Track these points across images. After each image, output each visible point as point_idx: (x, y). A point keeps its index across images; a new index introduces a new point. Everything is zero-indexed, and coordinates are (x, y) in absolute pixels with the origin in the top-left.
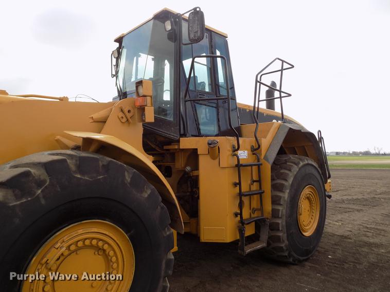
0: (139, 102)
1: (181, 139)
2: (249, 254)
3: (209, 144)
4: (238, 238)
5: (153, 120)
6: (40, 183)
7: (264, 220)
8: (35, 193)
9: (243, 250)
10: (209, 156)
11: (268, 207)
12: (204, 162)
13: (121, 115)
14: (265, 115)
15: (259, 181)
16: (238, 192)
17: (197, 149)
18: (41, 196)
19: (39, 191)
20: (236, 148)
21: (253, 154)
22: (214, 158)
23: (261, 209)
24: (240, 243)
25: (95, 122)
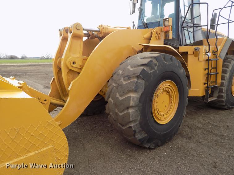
0: (166, 29)
1: (180, 47)
2: (210, 102)
3: (195, 49)
4: (205, 95)
5: (172, 38)
6: (156, 65)
7: (217, 87)
8: (155, 68)
9: (207, 100)
10: (193, 55)
11: (219, 81)
12: (191, 58)
13: (156, 35)
14: (212, 33)
15: (216, 68)
16: (207, 73)
17: (188, 52)
18: (157, 69)
19: (156, 68)
20: (208, 51)
21: (214, 54)
22: (196, 56)
23: (216, 82)
24: (205, 97)
25: (145, 39)
